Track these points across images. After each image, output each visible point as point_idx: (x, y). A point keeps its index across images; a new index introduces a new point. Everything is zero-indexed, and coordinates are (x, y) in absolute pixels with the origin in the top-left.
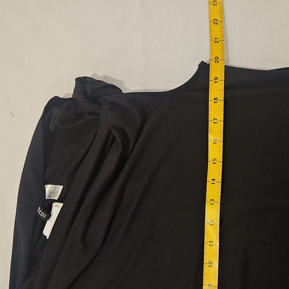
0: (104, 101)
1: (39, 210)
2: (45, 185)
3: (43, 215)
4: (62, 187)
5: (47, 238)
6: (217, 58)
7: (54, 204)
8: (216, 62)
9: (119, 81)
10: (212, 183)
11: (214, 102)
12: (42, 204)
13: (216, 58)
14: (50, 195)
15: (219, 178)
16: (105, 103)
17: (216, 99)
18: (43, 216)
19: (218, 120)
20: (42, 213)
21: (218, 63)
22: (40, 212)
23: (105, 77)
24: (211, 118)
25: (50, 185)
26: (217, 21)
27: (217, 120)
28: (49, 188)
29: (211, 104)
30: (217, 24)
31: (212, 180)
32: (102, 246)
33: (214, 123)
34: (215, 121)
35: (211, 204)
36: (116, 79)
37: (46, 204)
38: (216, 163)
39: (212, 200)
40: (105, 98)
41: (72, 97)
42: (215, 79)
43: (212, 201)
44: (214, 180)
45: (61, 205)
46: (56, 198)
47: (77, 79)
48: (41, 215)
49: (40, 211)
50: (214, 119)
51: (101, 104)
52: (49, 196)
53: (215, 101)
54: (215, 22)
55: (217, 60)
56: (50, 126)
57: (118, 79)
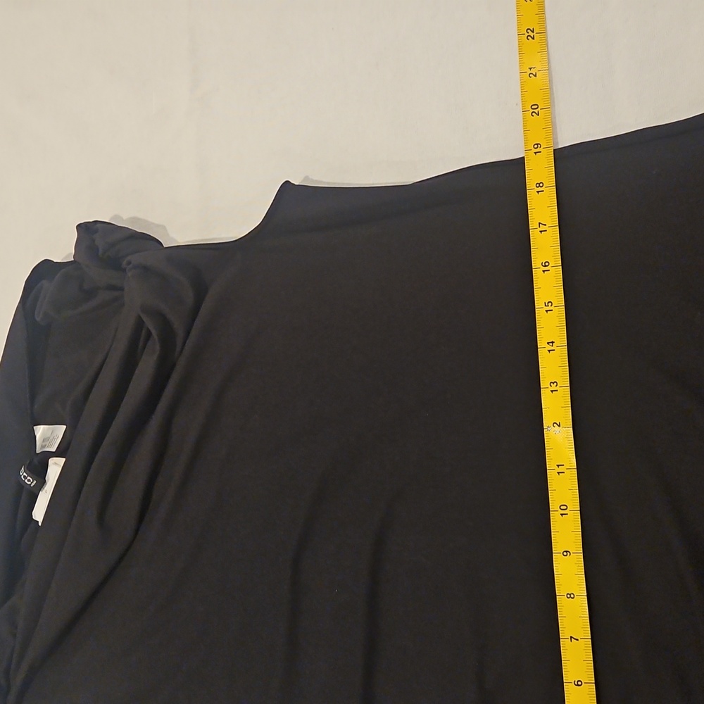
0: (129, 263)
1: (23, 473)
2: (35, 427)
3: (29, 480)
4: (65, 427)
5: (40, 524)
6: (536, 107)
7: (51, 461)
8: (533, 114)
9: (158, 226)
10: (549, 351)
11: (538, 192)
12: (28, 462)
13: (533, 107)
14: (44, 444)
15: (560, 337)
16: (131, 266)
17: (541, 185)
18: (30, 483)
19: (547, 226)
20: (29, 478)
21: (538, 115)
22: (24, 476)
23: (135, 220)
24: (533, 223)
25: (42, 427)
26: (533, 32)
27: (545, 225)
28: (40, 431)
29: (532, 195)
30: (533, 38)
31: (548, 343)
32: (137, 531)
33: (541, 232)
34: (543, 228)
35: (552, 391)
36: (153, 224)
37: (36, 461)
38: (552, 310)
39: (553, 383)
40: (129, 258)
41: (73, 259)
42: (536, 146)
43: (554, 385)
44: (553, 342)
45: (62, 461)
46: (54, 449)
47: (79, 226)
48: (26, 481)
49: (25, 474)
50: (540, 223)
51: (124, 270)
52: (43, 447)
53: (540, 189)
54: (530, 34)
55: (536, 111)
56: (36, 316)
57: (156, 222)
